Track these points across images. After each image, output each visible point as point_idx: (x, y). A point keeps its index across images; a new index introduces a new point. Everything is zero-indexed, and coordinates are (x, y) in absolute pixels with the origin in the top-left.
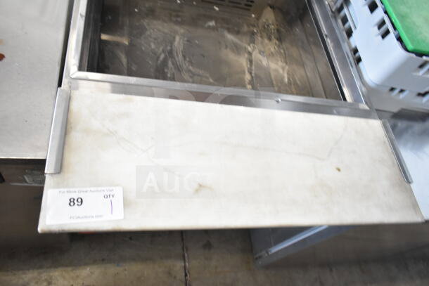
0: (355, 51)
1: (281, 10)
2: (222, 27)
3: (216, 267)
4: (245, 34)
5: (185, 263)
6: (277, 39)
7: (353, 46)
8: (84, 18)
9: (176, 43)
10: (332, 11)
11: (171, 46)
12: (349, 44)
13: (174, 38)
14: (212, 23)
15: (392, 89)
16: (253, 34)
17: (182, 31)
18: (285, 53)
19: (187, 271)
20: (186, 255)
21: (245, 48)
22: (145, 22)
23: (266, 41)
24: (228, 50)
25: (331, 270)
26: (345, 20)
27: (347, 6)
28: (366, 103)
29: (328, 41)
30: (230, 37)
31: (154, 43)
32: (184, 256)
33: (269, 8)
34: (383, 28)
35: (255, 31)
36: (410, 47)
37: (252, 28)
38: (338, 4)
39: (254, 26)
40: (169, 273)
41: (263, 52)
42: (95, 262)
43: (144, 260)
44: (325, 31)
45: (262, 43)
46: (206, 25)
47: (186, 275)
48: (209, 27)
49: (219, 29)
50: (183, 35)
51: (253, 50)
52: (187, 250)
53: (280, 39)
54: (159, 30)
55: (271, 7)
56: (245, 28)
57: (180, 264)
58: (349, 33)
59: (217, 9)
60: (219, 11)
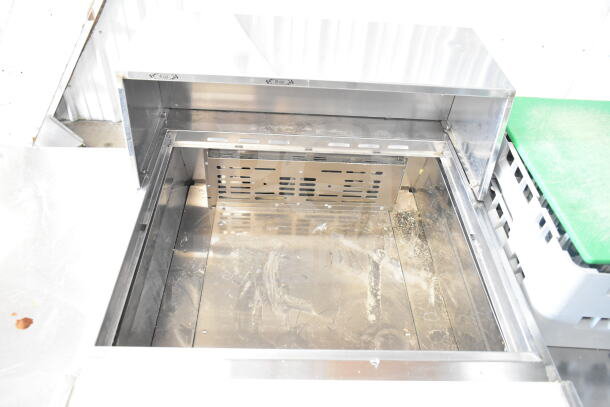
2: (337, 231)
4: (370, 235)
9: (268, 264)
10: (478, 201)
11: (262, 269)
13: (267, 255)
14: (322, 227)
15: (586, 318)
16: (382, 233)
18: (431, 258)
21: (369, 257)
23: (402, 242)
24: (343, 263)
29: (476, 244)
33: (407, 192)
36: (586, 258)
37: (380, 225)
39: (383, 221)
41: (396, 260)
44: (471, 229)
45: (395, 246)
46: (315, 231)
48: (318, 233)
49: (332, 234)
50: (280, 251)
51: (381, 259)
53: (423, 236)
55: (410, 191)
56: (371, 227)
59: (330, 207)
60: (333, 208)
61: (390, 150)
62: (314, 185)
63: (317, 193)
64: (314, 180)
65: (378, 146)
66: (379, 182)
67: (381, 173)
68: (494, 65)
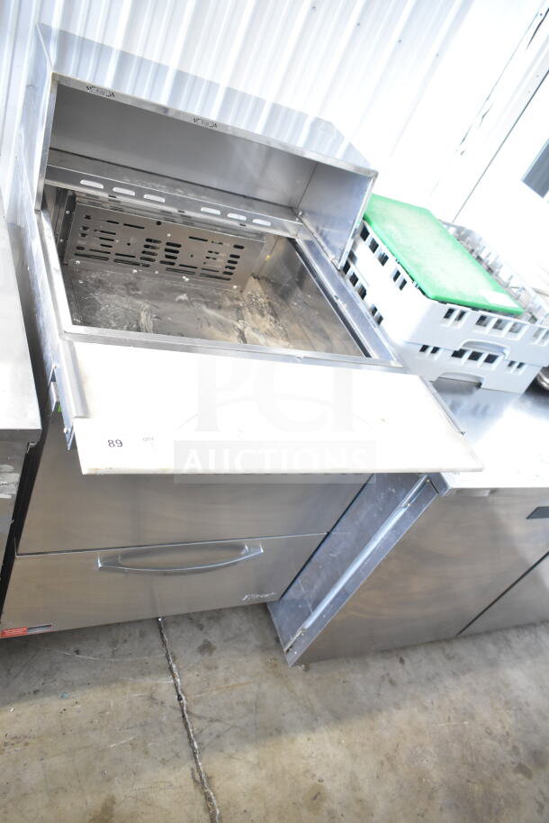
0: (374, 310)
1: (268, 280)
2: (198, 301)
3: (227, 680)
4: (229, 308)
5: (174, 677)
6: (272, 314)
7: (370, 305)
8: (60, 273)
9: (143, 321)
10: (339, 270)
11: (137, 324)
12: (365, 304)
13: (139, 314)
14: (184, 297)
15: (424, 348)
16: (239, 308)
17: (147, 306)
18: (285, 331)
19: (180, 692)
20: (174, 666)
21: (234, 326)
22: (97, 296)
23: (258, 317)
24: (212, 327)
25: (402, 661)
26: (354, 279)
27: (354, 263)
28: (398, 360)
29: (339, 302)
30: (211, 312)
31: (114, 320)
32: (171, 668)
33: (252, 278)
34: (400, 280)
35: (241, 305)
36: (430, 294)
37: (236, 303)
38: (343, 263)
39: (238, 299)
40: (152, 698)
41: (258, 330)
42: (21, 697)
43: (107, 682)
44: (333, 292)
45: (253, 319)
46: (177, 300)
47: (180, 698)
48: (180, 301)
49: (195, 303)
50: (150, 311)
51: (245, 327)
52: (174, 658)
53: (275, 314)
54: (116, 305)
55: (255, 278)
56: (228, 303)
57: (165, 682)
58: (363, 293)
59: (187, 279)
60: (189, 282)
61: (255, 224)
62: (177, 252)
63: (178, 262)
64: (179, 246)
65: (243, 218)
66: (238, 257)
67: (242, 248)
68: (350, 147)
